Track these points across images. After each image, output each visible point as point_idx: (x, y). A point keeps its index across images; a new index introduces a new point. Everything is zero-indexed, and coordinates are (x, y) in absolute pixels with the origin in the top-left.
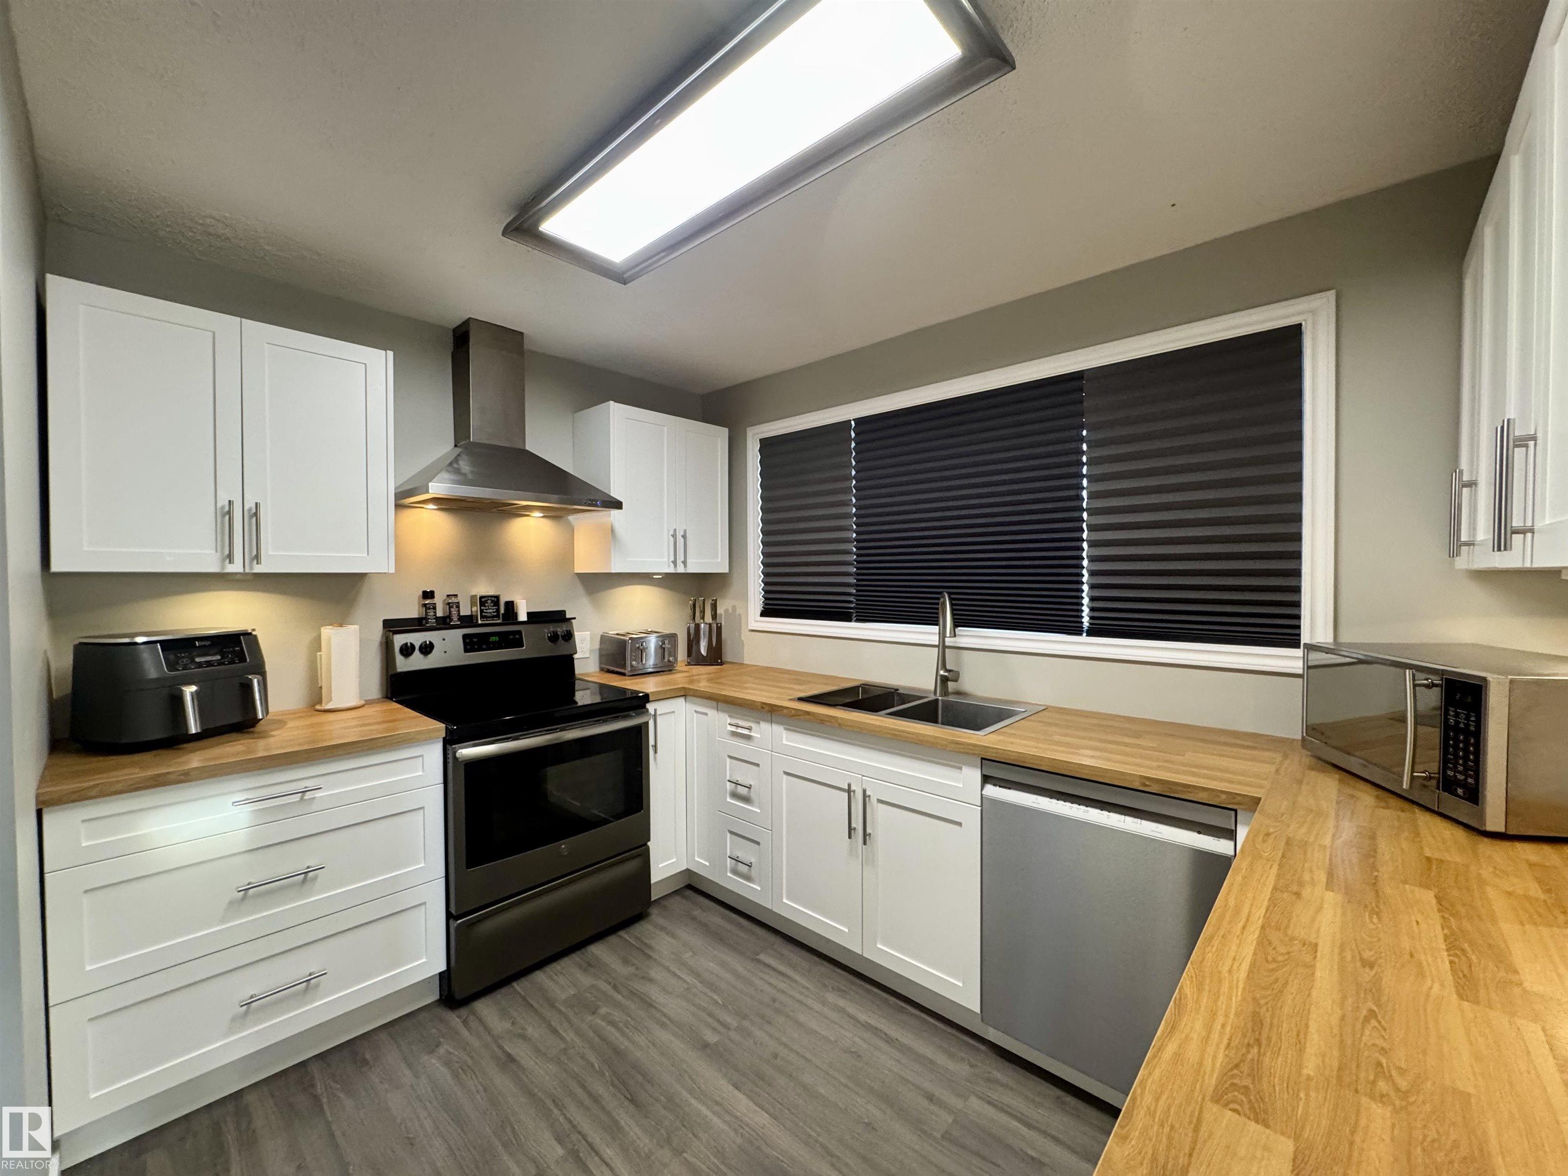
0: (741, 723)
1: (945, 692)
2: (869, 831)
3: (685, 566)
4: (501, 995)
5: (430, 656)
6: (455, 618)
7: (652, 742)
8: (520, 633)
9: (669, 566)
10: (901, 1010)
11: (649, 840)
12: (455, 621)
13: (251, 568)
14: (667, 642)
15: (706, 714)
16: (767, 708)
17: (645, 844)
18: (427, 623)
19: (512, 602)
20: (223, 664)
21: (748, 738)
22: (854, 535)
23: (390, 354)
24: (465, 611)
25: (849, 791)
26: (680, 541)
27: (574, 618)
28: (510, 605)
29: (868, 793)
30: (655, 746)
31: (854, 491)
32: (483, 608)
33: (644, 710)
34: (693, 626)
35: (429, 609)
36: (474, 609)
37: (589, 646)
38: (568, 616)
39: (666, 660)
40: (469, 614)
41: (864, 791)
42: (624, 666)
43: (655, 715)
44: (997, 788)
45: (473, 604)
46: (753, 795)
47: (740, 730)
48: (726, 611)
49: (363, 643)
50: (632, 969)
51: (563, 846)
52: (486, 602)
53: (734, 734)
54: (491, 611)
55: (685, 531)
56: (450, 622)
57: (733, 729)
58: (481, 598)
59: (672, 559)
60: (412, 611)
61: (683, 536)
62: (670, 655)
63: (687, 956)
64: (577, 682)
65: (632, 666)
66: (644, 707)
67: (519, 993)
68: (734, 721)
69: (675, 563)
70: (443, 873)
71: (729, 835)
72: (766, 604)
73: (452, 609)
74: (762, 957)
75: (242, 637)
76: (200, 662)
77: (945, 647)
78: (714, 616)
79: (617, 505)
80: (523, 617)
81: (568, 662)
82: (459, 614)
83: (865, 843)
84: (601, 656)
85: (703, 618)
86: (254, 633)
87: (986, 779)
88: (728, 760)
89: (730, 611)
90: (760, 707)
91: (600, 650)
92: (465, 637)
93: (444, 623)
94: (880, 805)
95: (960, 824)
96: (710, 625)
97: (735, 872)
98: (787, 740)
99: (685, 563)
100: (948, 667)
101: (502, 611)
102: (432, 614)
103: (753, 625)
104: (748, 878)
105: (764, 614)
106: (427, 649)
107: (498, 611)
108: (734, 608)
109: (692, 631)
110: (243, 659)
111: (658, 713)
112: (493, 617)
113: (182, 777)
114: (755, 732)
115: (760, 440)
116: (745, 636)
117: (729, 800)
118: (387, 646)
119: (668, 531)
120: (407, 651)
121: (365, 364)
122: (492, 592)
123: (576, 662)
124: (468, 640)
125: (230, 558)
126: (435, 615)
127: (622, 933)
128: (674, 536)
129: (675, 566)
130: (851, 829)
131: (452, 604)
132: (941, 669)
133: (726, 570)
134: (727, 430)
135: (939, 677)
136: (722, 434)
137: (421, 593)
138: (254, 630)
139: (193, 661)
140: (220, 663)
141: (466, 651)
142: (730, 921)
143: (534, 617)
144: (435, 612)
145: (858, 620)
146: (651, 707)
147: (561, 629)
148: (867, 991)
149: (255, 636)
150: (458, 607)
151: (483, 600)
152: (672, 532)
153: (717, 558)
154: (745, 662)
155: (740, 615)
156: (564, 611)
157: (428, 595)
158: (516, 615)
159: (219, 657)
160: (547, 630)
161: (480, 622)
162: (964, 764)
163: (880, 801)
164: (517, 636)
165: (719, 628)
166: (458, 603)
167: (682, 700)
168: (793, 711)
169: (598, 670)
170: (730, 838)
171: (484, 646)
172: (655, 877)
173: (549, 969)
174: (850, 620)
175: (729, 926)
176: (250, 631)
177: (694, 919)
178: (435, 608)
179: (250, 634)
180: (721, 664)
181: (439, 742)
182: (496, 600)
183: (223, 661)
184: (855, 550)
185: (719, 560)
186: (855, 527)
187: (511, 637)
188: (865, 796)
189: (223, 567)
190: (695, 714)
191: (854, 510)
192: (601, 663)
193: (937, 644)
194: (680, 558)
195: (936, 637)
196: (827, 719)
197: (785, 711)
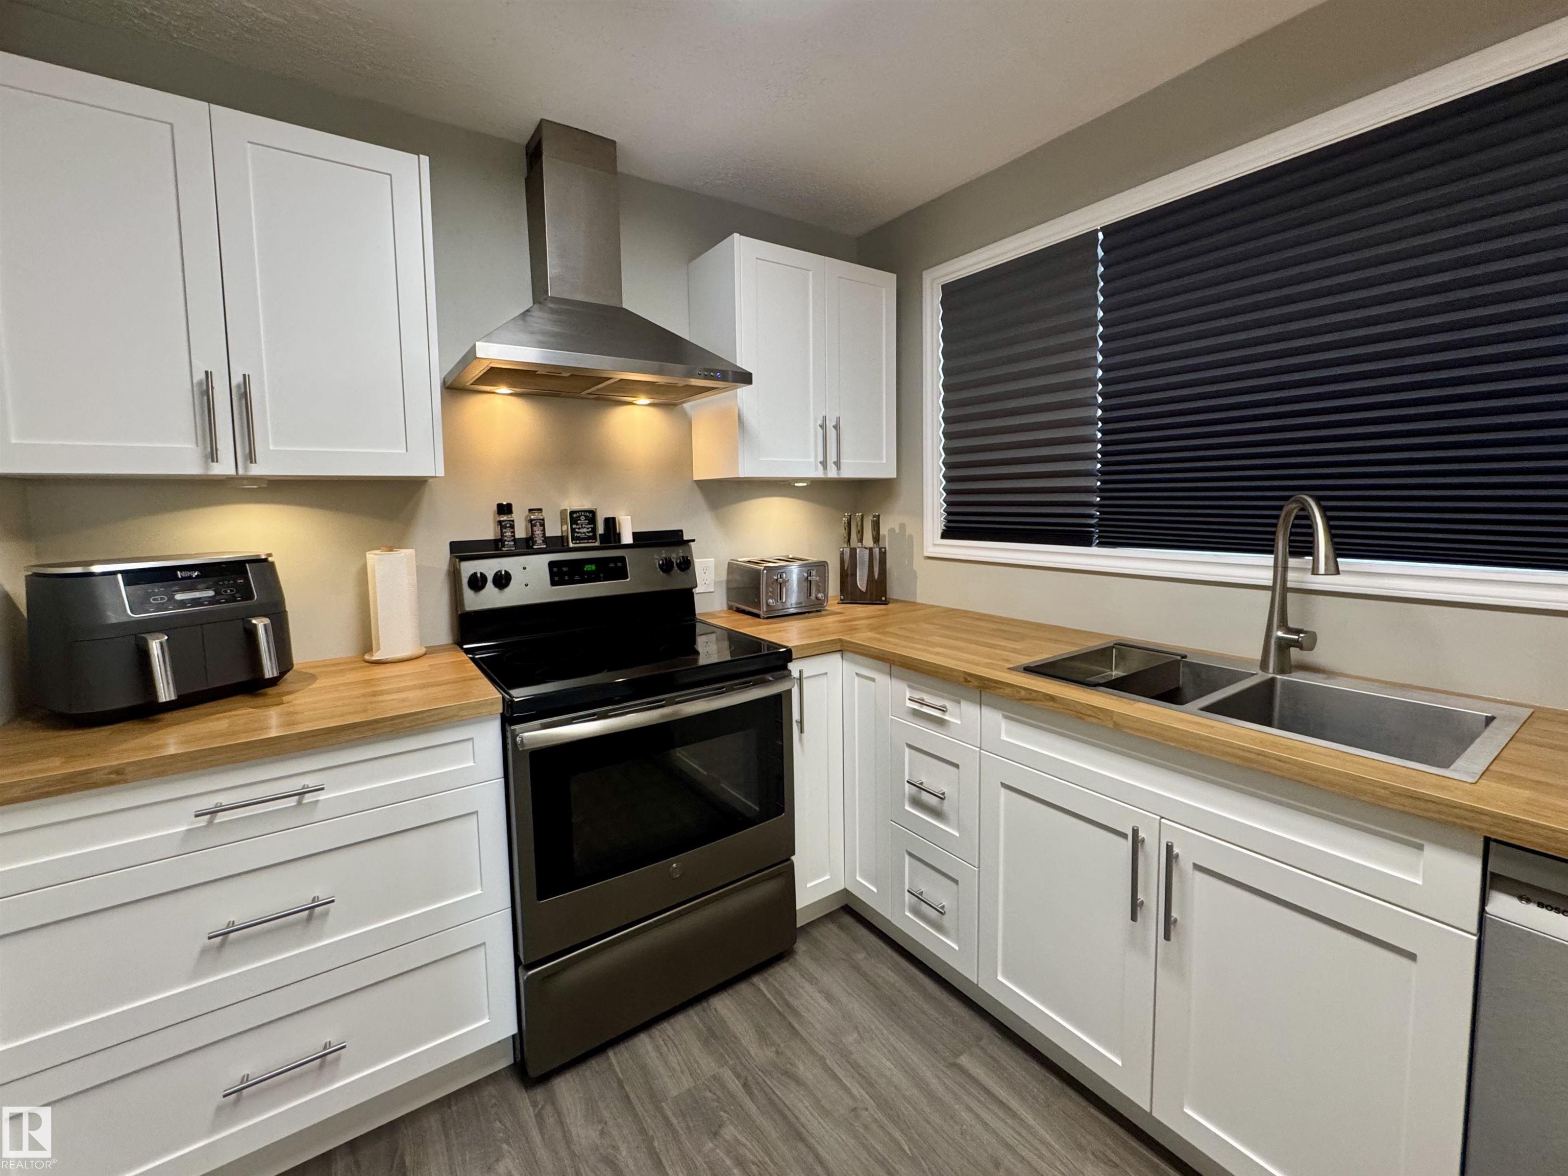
0: (928, 699)
2: (1174, 914)
3: (839, 468)
4: (590, 1069)
5: (507, 590)
6: (539, 540)
7: (796, 716)
8: (622, 559)
9: (816, 469)
11: (793, 854)
12: (539, 544)
13: (246, 470)
14: (814, 573)
15: (873, 680)
16: (975, 683)
17: (789, 859)
18: (503, 546)
19: (614, 519)
20: (218, 602)
21: (941, 722)
22: (1099, 412)
23: (425, 160)
24: (554, 529)
25: (1137, 842)
26: (832, 434)
27: (693, 541)
28: (611, 523)
29: (1177, 851)
30: (801, 722)
31: (1101, 343)
32: (574, 526)
33: (786, 672)
34: (847, 550)
35: (506, 527)
36: (565, 528)
37: (713, 577)
38: (685, 538)
39: (813, 596)
40: (560, 534)
41: (1167, 846)
42: (758, 605)
43: (800, 679)
44: (1531, 907)
45: (563, 522)
46: (946, 806)
47: (925, 710)
48: (892, 530)
49: (421, 572)
51: (674, 864)
52: (579, 518)
53: (916, 713)
54: (585, 530)
55: (838, 419)
56: (533, 545)
57: (916, 706)
58: (572, 513)
59: (821, 459)
60: (488, 533)
61: (835, 427)
62: (818, 591)
64: (698, 625)
65: (768, 605)
66: (785, 668)
67: (612, 1068)
68: (917, 695)
69: (824, 464)
70: (509, 905)
71: (907, 857)
72: (949, 521)
73: (535, 528)
75: (247, 565)
76: (182, 601)
77: (1285, 590)
78: (877, 539)
79: (745, 378)
80: (627, 539)
81: (686, 597)
82: (544, 534)
83: (1167, 937)
84: (729, 590)
85: (861, 540)
86: (270, 559)
87: (1497, 883)
88: (907, 750)
89: (897, 531)
90: (962, 679)
91: (728, 582)
92: (552, 564)
93: (526, 547)
94: (1199, 876)
95: (1412, 957)
96: (871, 549)
98: (1008, 733)
99: (838, 464)
101: (601, 530)
102: (508, 534)
103: (930, 551)
104: (939, 928)
105: (949, 533)
106: (502, 580)
107: (594, 530)
108: (902, 526)
109: (847, 557)
110: (248, 595)
111: (805, 675)
112: (589, 538)
113: (113, 776)
114: (952, 715)
115: (943, 286)
116: (919, 565)
117: (907, 808)
118: (454, 575)
119: (815, 419)
120: (477, 583)
121: (391, 175)
122: (587, 506)
123: (696, 598)
124: (555, 570)
125: (213, 454)
126: (514, 536)
128: (823, 426)
129: (825, 468)
130: (1136, 906)
131: (536, 522)
132: (1278, 628)
133: (893, 475)
134: (895, 276)
135: (1273, 642)
136: (887, 282)
137: (495, 508)
138: (270, 555)
139: (171, 599)
140: (212, 601)
141: (553, 583)
143: (643, 539)
144: (514, 532)
145: (1101, 544)
146: (794, 668)
147: (675, 555)
148: (1158, 1171)
149: (272, 564)
150: (543, 525)
151: (575, 516)
152: (820, 422)
153: (881, 459)
154: (919, 601)
155: (911, 537)
156: (681, 531)
157: (504, 509)
158: (618, 536)
159: (211, 593)
160: (658, 555)
161: (571, 545)
163: (1197, 867)
164: (619, 564)
165: (883, 554)
166: (543, 520)
167: (838, 656)
168: (1023, 693)
169: (725, 607)
170: (910, 864)
171: (577, 578)
172: (801, 902)
174: (1089, 544)
176: (263, 557)
178: (512, 527)
179: (265, 560)
180: (886, 603)
181: (496, 719)
182: (591, 516)
183: (218, 598)
185: (884, 461)
187: (612, 565)
188: (1171, 856)
189: (205, 468)
190: (856, 678)
192: (728, 600)
194: (832, 457)
195: (1270, 574)
196: (1089, 713)
197: (1008, 691)
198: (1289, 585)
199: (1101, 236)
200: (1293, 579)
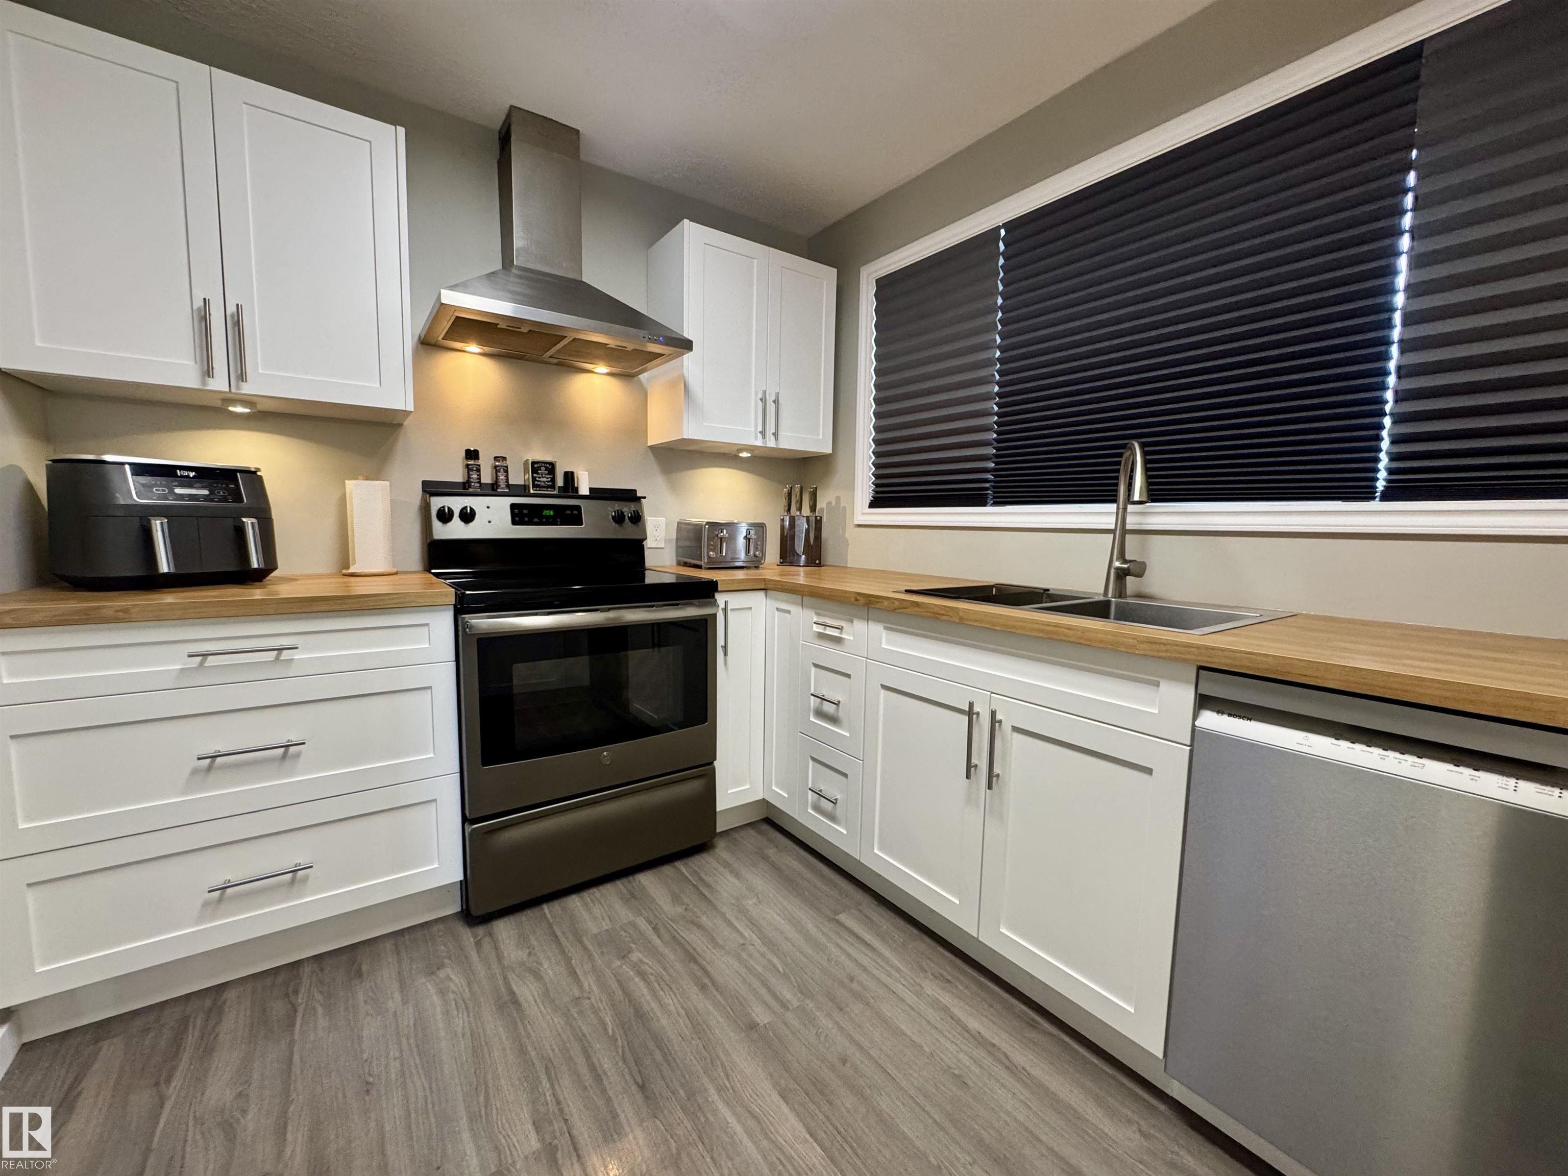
0: (829, 622)
1: (1121, 592)
2: (997, 770)
3: (777, 439)
4: (527, 918)
5: (471, 524)
6: (502, 484)
7: (720, 642)
8: (578, 508)
9: (756, 438)
10: (1033, 1025)
11: (715, 760)
12: (502, 489)
13: (238, 388)
14: (752, 532)
15: (789, 612)
16: (862, 601)
17: (712, 763)
18: (470, 487)
19: (572, 473)
20: (212, 500)
21: (838, 640)
22: (997, 388)
23: (401, 130)
24: (517, 477)
25: (970, 713)
26: (771, 408)
27: (645, 498)
28: (569, 477)
29: (999, 717)
30: (725, 648)
31: (1000, 327)
32: (535, 475)
33: (712, 600)
34: (787, 518)
35: (473, 470)
36: (527, 477)
37: (663, 534)
38: (639, 495)
39: (752, 553)
40: (522, 483)
41: (993, 713)
42: (700, 558)
43: (725, 610)
44: (1225, 717)
45: (526, 471)
46: (841, 714)
47: (829, 632)
48: (829, 503)
49: (394, 504)
50: (680, 909)
51: (606, 753)
52: (539, 468)
53: (822, 636)
54: (544, 479)
55: (778, 395)
56: (497, 488)
57: (820, 629)
58: (533, 463)
59: (760, 429)
60: (457, 475)
61: (774, 402)
62: (756, 549)
63: (750, 903)
64: (647, 572)
65: (709, 557)
66: (713, 597)
67: (546, 918)
68: (821, 620)
69: (763, 433)
70: (457, 769)
71: (811, 762)
72: (877, 492)
73: (499, 474)
74: (842, 917)
75: (238, 474)
76: (181, 495)
77: (1125, 532)
78: (813, 508)
79: (687, 345)
80: (584, 490)
81: (636, 548)
82: (507, 480)
83: (990, 787)
84: (678, 547)
85: (800, 509)
86: (259, 473)
87: (1204, 702)
88: (813, 669)
89: (834, 504)
90: (853, 599)
91: (678, 540)
92: (513, 507)
93: (492, 490)
94: (1016, 736)
95: (1149, 771)
96: (808, 518)
97: (817, 808)
98: (888, 643)
99: (776, 435)
100: (1128, 558)
101: (560, 482)
102: (475, 476)
103: (860, 519)
104: (832, 818)
105: (877, 502)
106: (468, 516)
107: (553, 480)
108: (838, 499)
109: (787, 523)
110: (239, 499)
111: (730, 607)
112: (548, 487)
113: (120, 613)
114: (848, 634)
115: (877, 281)
116: (851, 533)
117: (812, 719)
118: (425, 509)
119: (756, 393)
120: (445, 516)
121: (370, 142)
122: (548, 458)
123: (647, 552)
124: (516, 511)
125: (208, 372)
126: (480, 479)
127: (678, 864)
128: (763, 400)
129: (764, 437)
130: (970, 767)
131: (500, 469)
132: (1117, 560)
133: (829, 450)
134: (835, 270)
135: (1113, 571)
136: (829, 275)
137: (464, 454)
138: (259, 470)
139: (171, 491)
140: (206, 498)
141: (514, 523)
142: (809, 866)
143: (597, 494)
144: (479, 475)
145: (996, 504)
146: (720, 598)
147: (628, 509)
148: (981, 985)
149: (261, 477)
150: (506, 471)
151: (536, 466)
152: (760, 396)
153: (818, 435)
154: (849, 565)
155: (844, 508)
156: (635, 491)
157: (472, 455)
158: (576, 490)
159: (206, 492)
160: (613, 508)
161: (532, 491)
162: (1163, 677)
163: (1015, 729)
164: (575, 512)
165: (819, 522)
166: (507, 467)
167: (761, 594)
168: (897, 603)
169: (674, 563)
170: (813, 765)
171: (536, 520)
172: (722, 804)
173: (586, 895)
174: (984, 504)
175: (808, 874)
176: (253, 470)
177: (765, 858)
178: (478, 470)
179: (255, 473)
180: (819, 565)
181: (449, 610)
182: (551, 468)
183: (212, 497)
184: (996, 408)
185: (821, 437)
186: (997, 377)
187: (568, 512)
188: (994, 721)
189: (204, 383)
190: (777, 613)
191: (998, 354)
192: (677, 556)
193: (1113, 527)
194: (771, 429)
195: (1113, 519)
196: (943, 612)
197: (886, 603)
198: (1128, 527)
199: (1003, 232)
200: (1132, 522)
